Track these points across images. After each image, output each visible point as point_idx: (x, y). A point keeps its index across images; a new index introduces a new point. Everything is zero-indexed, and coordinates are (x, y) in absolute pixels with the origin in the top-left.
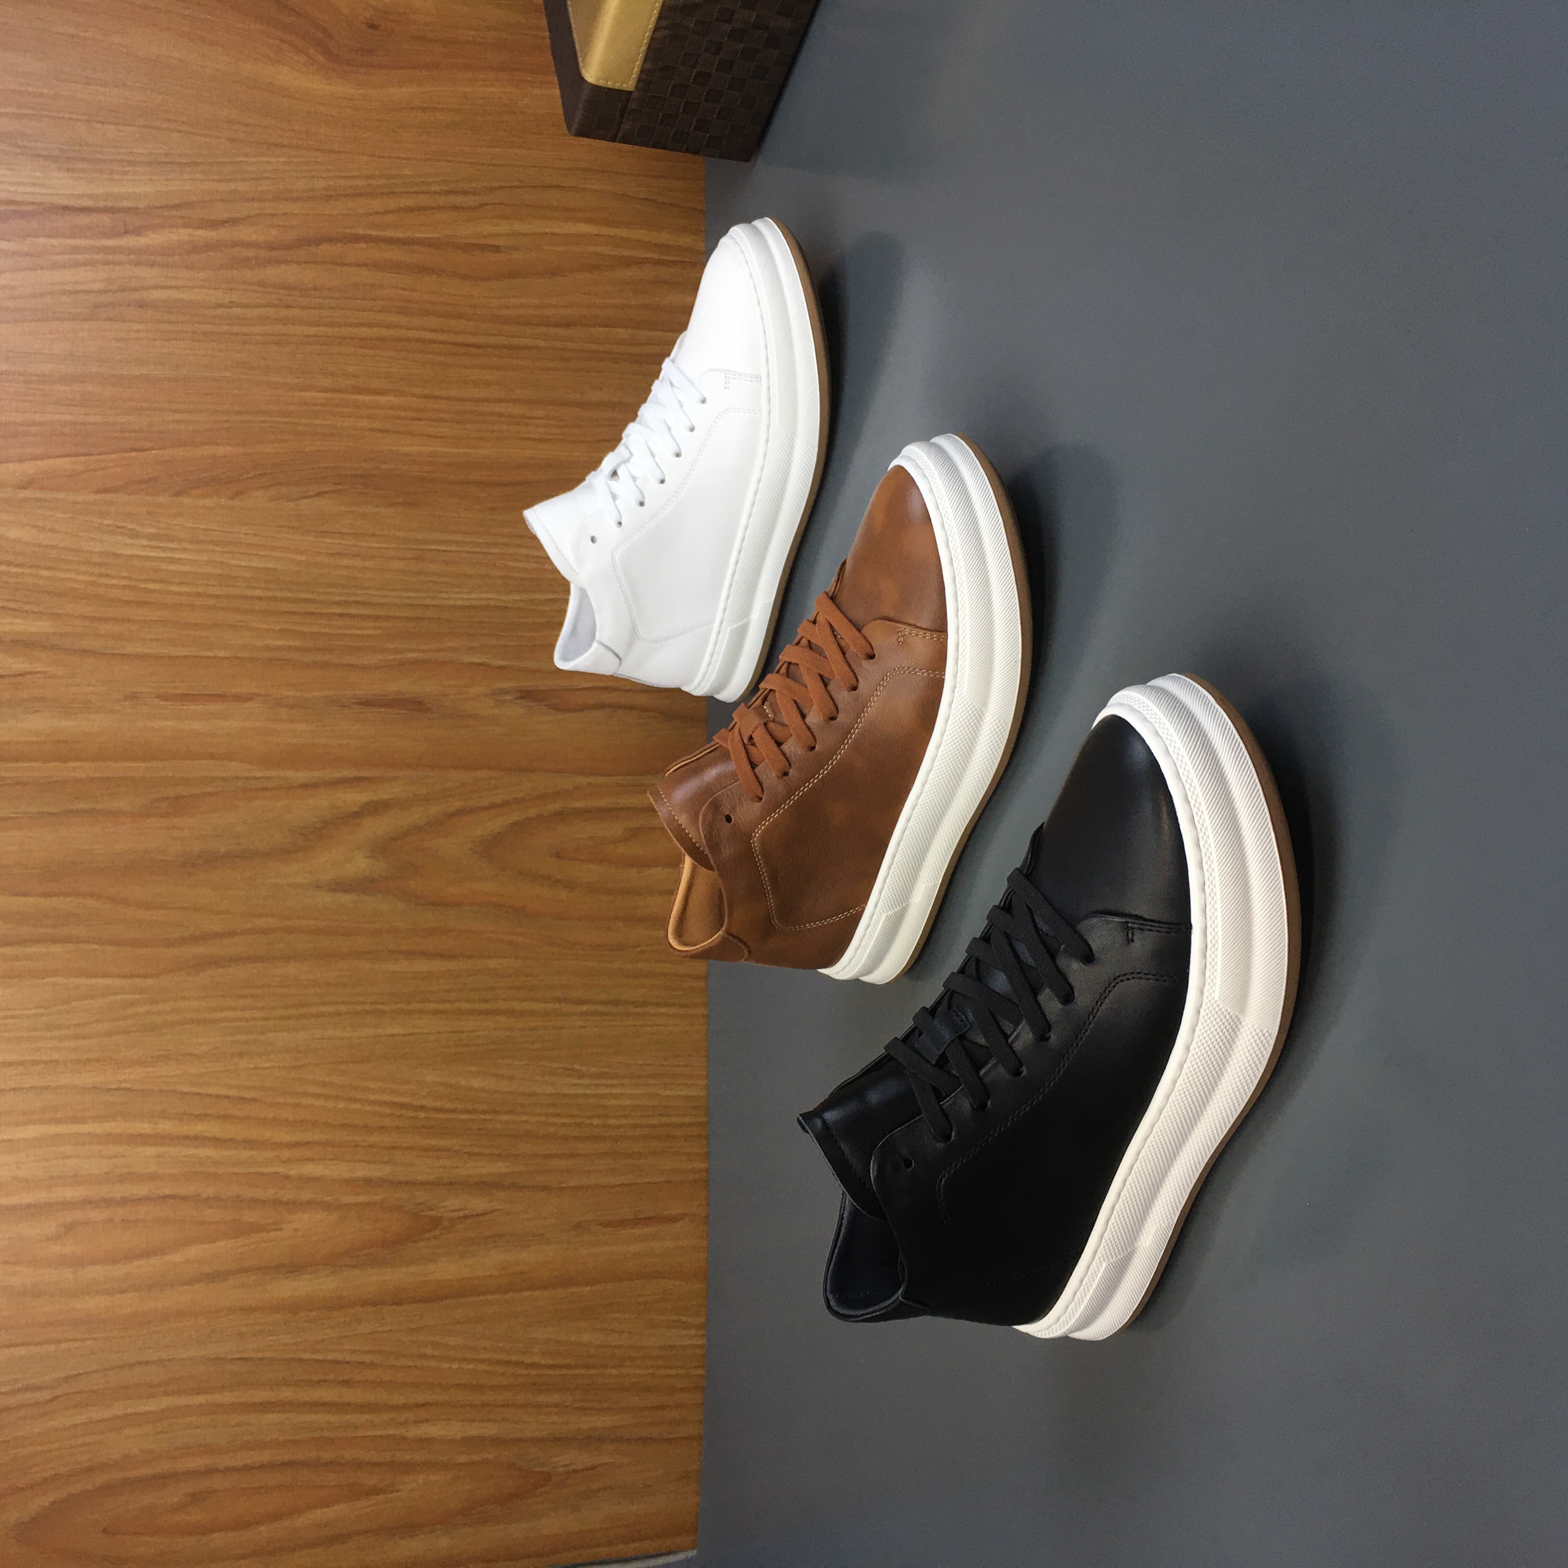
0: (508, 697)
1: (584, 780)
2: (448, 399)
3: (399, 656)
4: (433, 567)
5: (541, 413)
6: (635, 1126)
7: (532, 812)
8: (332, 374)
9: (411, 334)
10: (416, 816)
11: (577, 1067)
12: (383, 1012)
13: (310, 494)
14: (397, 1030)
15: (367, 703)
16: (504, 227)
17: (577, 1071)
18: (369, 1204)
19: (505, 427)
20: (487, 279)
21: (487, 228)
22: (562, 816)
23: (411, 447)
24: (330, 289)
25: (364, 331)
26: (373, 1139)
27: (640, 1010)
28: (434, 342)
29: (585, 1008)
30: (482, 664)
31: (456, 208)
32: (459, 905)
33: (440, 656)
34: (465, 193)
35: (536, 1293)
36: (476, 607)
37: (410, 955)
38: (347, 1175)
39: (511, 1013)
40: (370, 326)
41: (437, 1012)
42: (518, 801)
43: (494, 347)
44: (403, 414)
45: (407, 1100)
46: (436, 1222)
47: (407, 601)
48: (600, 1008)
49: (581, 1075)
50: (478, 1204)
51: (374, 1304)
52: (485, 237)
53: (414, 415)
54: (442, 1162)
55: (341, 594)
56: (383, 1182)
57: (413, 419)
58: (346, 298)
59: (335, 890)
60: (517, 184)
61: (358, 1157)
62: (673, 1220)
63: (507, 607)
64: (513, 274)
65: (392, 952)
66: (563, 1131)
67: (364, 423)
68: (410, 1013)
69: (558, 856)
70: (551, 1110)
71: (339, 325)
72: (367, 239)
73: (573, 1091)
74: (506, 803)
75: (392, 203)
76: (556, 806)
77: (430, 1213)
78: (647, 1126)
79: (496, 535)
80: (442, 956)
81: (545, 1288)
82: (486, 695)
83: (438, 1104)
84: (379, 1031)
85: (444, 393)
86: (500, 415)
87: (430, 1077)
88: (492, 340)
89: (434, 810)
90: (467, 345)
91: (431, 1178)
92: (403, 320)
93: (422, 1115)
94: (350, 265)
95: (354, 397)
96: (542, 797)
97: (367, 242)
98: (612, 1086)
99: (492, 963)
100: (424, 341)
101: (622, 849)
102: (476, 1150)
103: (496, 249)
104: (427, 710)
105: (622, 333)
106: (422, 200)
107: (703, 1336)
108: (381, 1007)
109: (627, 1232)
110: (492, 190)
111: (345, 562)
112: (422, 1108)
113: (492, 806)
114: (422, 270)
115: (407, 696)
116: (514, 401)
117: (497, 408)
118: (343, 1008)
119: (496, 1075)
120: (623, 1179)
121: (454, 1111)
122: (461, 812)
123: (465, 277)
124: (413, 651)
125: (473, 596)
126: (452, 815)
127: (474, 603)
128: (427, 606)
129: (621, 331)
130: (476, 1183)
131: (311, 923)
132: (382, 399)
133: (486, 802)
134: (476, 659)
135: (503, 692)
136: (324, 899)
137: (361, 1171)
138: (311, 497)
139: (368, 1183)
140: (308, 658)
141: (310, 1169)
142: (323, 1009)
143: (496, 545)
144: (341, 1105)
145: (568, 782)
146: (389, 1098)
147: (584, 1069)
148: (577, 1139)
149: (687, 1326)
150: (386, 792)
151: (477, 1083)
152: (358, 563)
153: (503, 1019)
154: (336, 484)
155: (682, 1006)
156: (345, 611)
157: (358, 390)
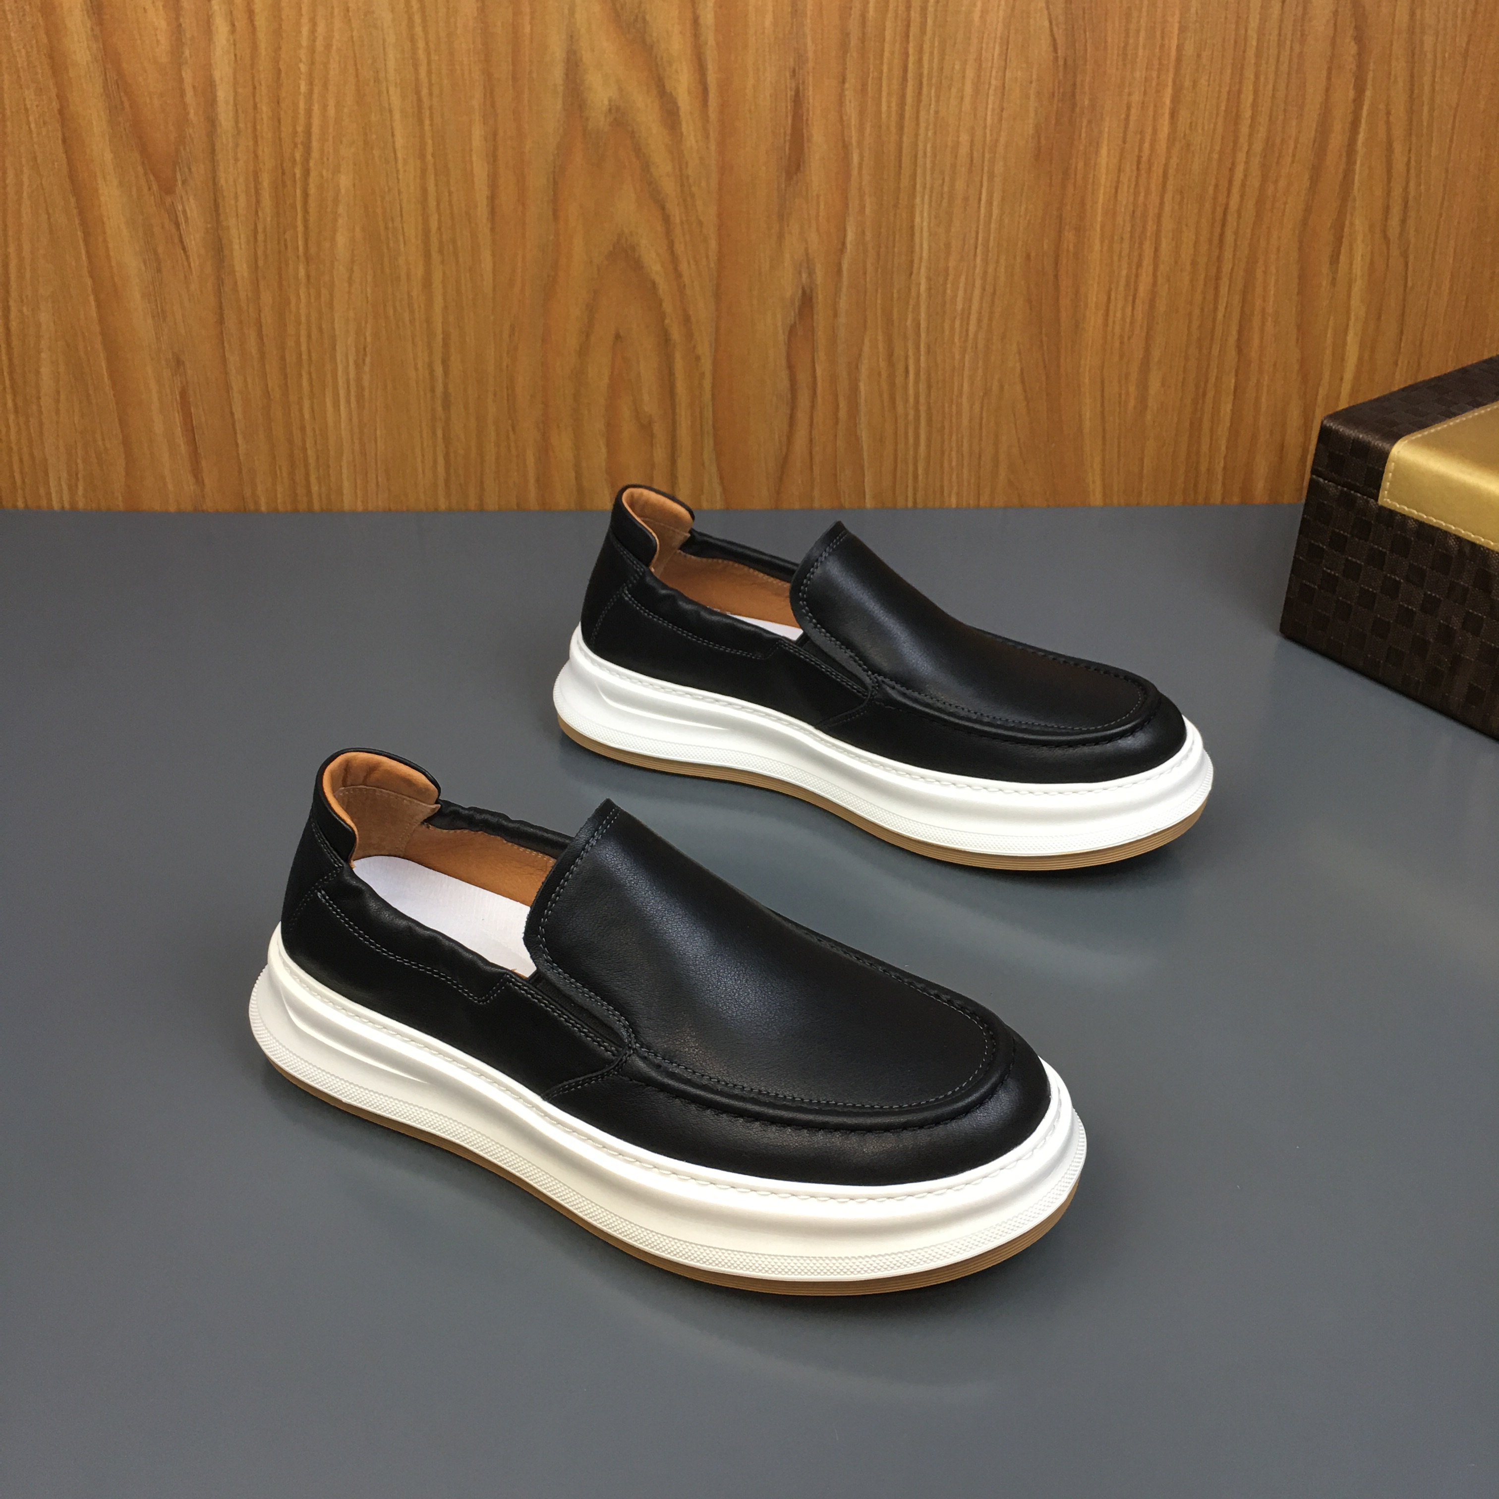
0: (804, 276)
1: (707, 365)
2: (1162, 204)
3: (854, 141)
4: (960, 185)
5: (1139, 316)
6: (303, 429)
7: (668, 307)
8: (1199, 56)
9: (1241, 156)
10: (663, 166)
11: (368, 360)
12: (421, 122)
13: (1055, 29)
14: (400, 141)
15: (798, 100)
16: (1359, 267)
17: (364, 360)
18: (185, 106)
19: (1124, 273)
20: (1300, 249)
21: (1360, 249)
22: (665, 341)
23: (1105, 157)
24: (1301, 55)
25: (1248, 98)
26: (265, 110)
27: (440, 433)
28: (1230, 182)
29: (439, 370)
30: (844, 244)
31: (1387, 209)
32: (556, 217)
33: (853, 192)
34: (1403, 221)
35: (93, 313)
36: (912, 235)
37: (493, 157)
38: (217, 75)
39: (427, 283)
40: (1254, 105)
41: (424, 190)
42: (682, 288)
43: (1219, 259)
44: (1147, 145)
45: (315, 155)
46: (168, 189)
47: (920, 154)
48: (439, 389)
49: (358, 366)
50: (195, 240)
51: (61, 112)
52: (1351, 245)
53: (1144, 159)
54: (242, 198)
55: (931, 69)
56: (212, 122)
57: (1139, 157)
58: (1289, 74)
59: (568, 60)
60: (1410, 284)
61: (240, 90)
62: (196, 472)
63: (911, 274)
64: (1303, 278)
65: (495, 134)
66: (290, 343)
67: (1136, 98)
68: (422, 156)
69: (618, 337)
70: (314, 331)
71: (1257, 65)
72: (1358, 101)
73: (339, 357)
74: (679, 275)
75: (1398, 132)
76: (676, 334)
77: (180, 183)
78: (304, 441)
79: (997, 262)
80: (492, 198)
81: (101, 320)
82: (806, 249)
83: (312, 190)
84: (397, 116)
85: (1168, 197)
86: (1139, 265)
87: (345, 181)
88: (1228, 254)
89: (669, 187)
90: (1223, 225)
91: (222, 182)
92: (1258, 147)
93: (298, 171)
94: (1329, 78)
95: (1170, 83)
96: (686, 320)
97: (1354, 101)
98: (348, 402)
99: (486, 257)
100: (1232, 170)
101: (626, 412)
102: (260, 237)
103: (1335, 259)
104: (789, 177)
105: (1227, 408)
106: (1399, 166)
107: (63, 507)
108: (427, 122)
109: (177, 418)
110: (1405, 255)
111: (970, 73)
112: (307, 172)
113: (674, 259)
114: (1316, 172)
115: (806, 150)
116: (1155, 284)
117: (1147, 261)
118: (423, 71)
119: (353, 261)
120: (238, 415)
121: (306, 211)
122: (667, 219)
123: (1304, 222)
124: (862, 157)
125: (926, 234)
126: (663, 208)
127: (917, 234)
128: (914, 176)
129: (1229, 407)
130: (220, 239)
131: (528, 29)
132: (1165, 120)
133: (679, 248)
134: (850, 236)
135: (811, 273)
136: (557, 49)
137: (223, 94)
138: (1051, 30)
139: (212, 102)
140: (854, 26)
141: (221, 27)
142: (421, 44)
143: (986, 261)
144: (303, 68)
145: (704, 349)
146: (315, 130)
147: (367, 369)
148: (283, 358)
149: (73, 489)
150: (689, 127)
151: (341, 239)
152: (969, 89)
153: (419, 272)
154: (1065, 60)
155: (447, 482)
156: (910, 75)
157: (1178, 90)
